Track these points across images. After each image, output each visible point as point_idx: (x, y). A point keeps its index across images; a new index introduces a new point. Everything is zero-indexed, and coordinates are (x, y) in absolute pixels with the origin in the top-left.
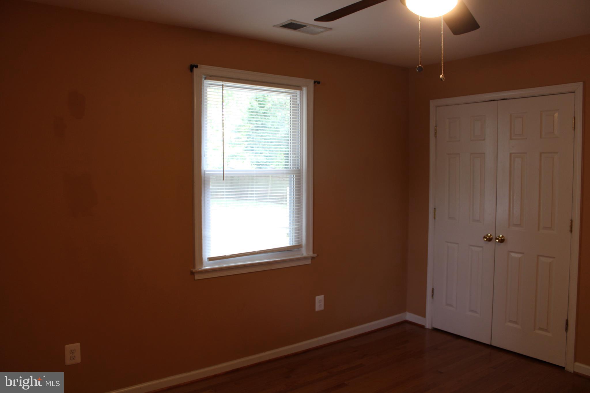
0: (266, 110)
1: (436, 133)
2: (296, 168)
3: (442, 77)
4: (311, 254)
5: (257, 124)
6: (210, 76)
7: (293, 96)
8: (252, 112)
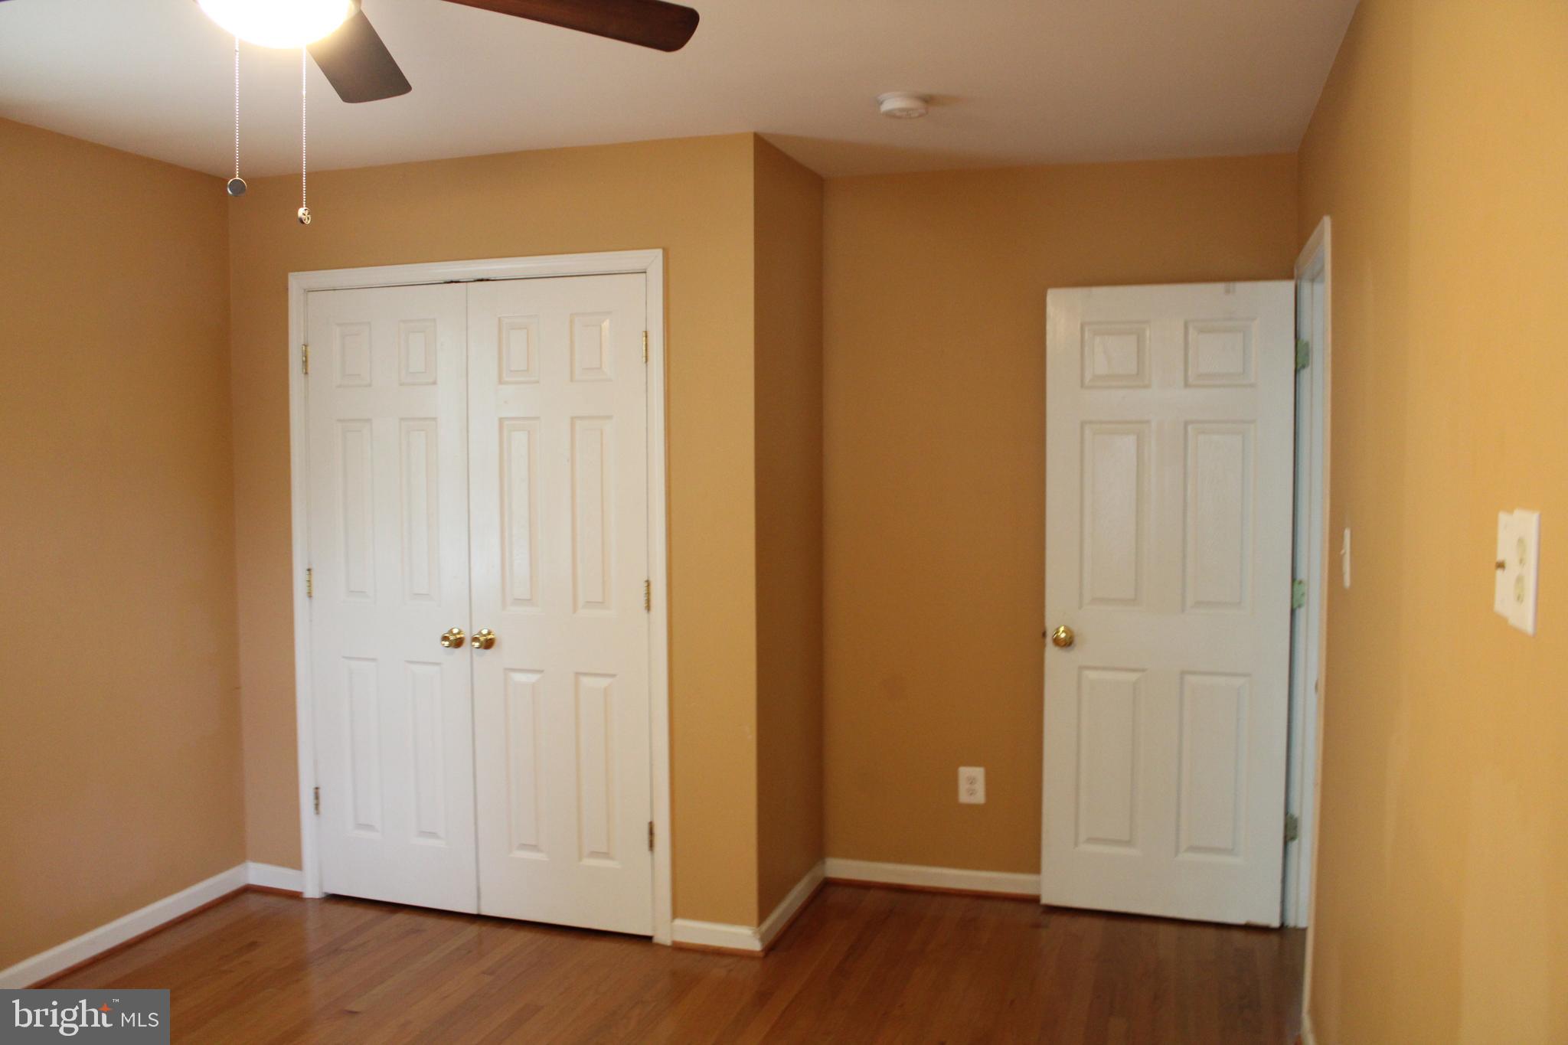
1: (305, 362)
3: (304, 214)
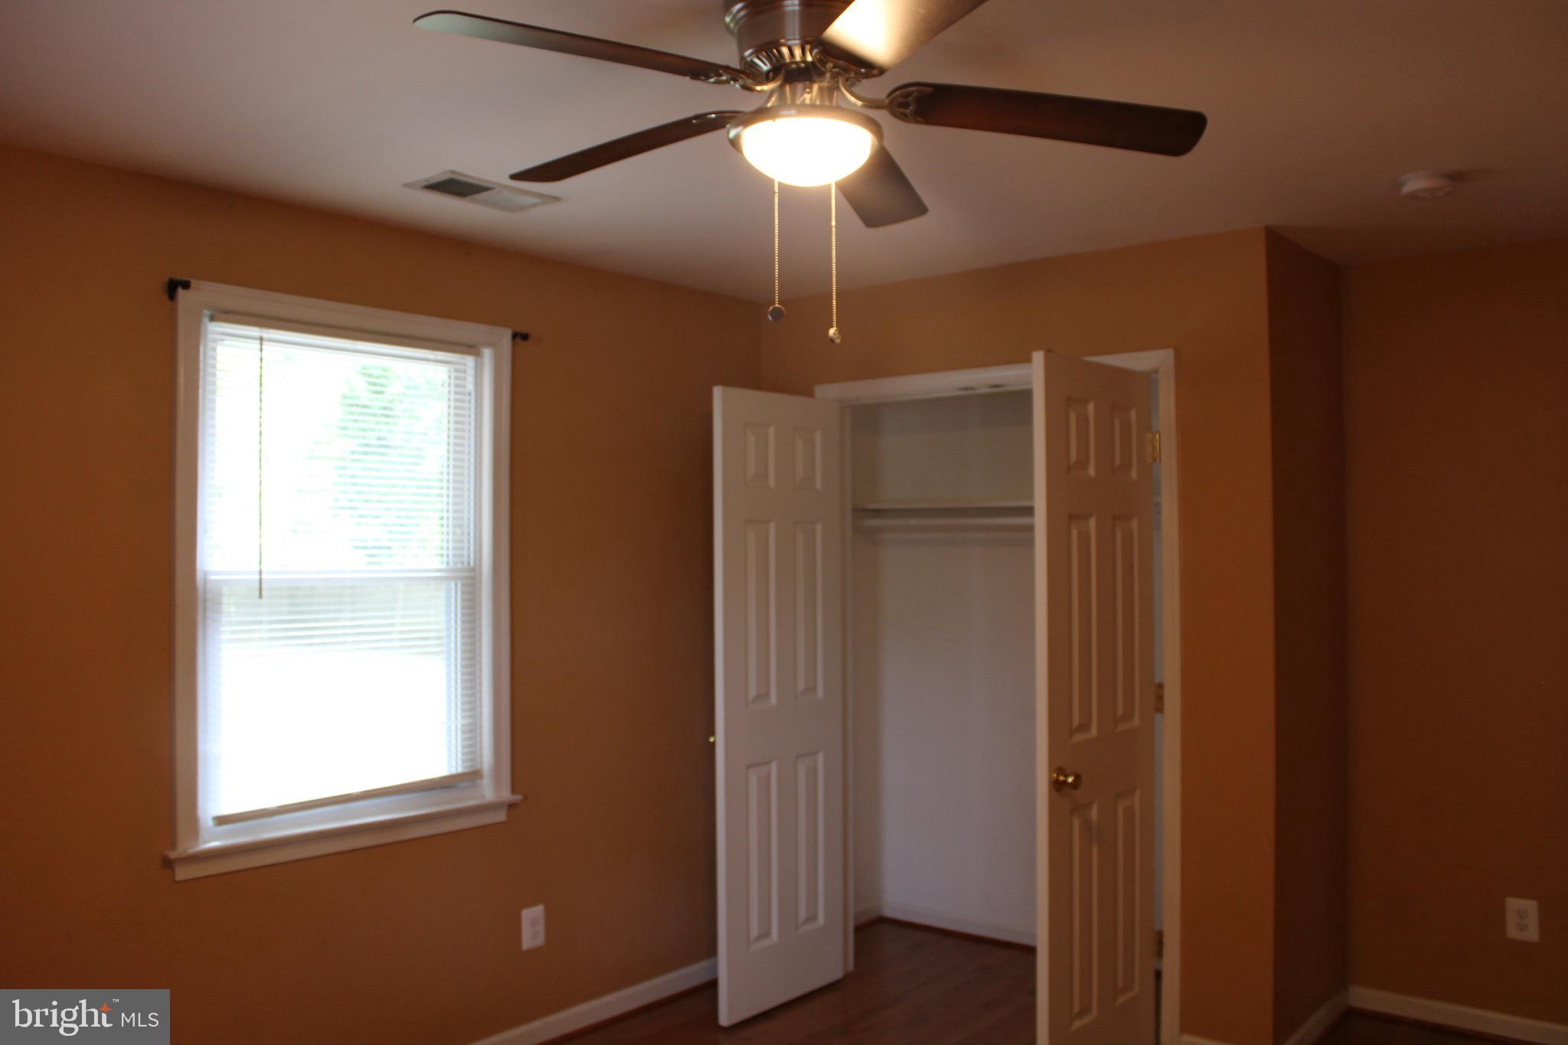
0: (391, 402)
2: (462, 563)
3: (834, 334)
4: (506, 795)
5: (364, 437)
6: (226, 312)
7: (457, 371)
8: (352, 405)
